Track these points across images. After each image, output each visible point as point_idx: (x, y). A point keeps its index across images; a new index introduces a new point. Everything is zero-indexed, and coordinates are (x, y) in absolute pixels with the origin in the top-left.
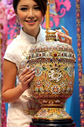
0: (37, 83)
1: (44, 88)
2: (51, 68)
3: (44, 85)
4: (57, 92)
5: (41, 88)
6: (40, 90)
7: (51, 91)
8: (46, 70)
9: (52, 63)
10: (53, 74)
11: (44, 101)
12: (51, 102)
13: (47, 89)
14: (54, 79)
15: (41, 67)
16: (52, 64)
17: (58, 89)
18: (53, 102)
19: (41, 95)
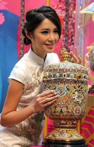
0: (60, 104)
1: (67, 109)
2: (75, 90)
3: (67, 105)
4: (79, 113)
5: (64, 109)
6: (63, 110)
7: (74, 112)
8: (70, 91)
9: (76, 84)
10: (77, 96)
11: (63, 122)
12: (70, 123)
13: (70, 111)
14: (78, 100)
15: (65, 87)
16: (76, 86)
17: (80, 110)
18: (71, 123)
19: (63, 115)
